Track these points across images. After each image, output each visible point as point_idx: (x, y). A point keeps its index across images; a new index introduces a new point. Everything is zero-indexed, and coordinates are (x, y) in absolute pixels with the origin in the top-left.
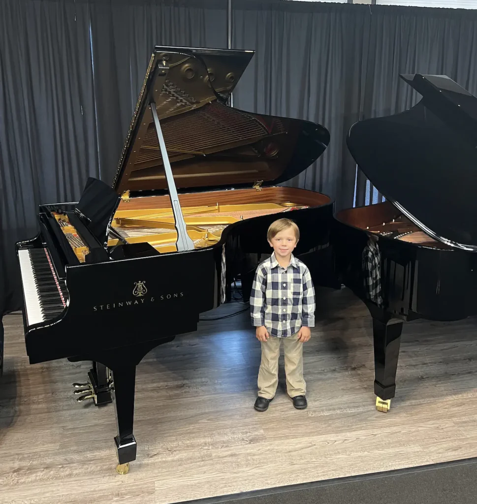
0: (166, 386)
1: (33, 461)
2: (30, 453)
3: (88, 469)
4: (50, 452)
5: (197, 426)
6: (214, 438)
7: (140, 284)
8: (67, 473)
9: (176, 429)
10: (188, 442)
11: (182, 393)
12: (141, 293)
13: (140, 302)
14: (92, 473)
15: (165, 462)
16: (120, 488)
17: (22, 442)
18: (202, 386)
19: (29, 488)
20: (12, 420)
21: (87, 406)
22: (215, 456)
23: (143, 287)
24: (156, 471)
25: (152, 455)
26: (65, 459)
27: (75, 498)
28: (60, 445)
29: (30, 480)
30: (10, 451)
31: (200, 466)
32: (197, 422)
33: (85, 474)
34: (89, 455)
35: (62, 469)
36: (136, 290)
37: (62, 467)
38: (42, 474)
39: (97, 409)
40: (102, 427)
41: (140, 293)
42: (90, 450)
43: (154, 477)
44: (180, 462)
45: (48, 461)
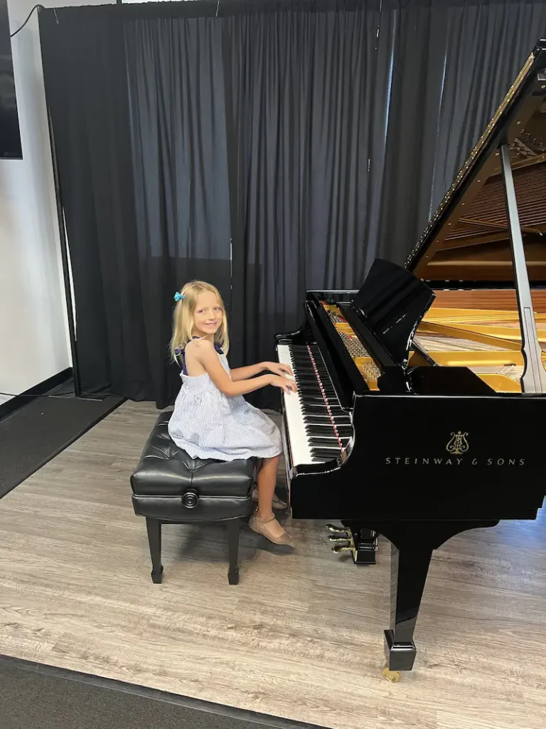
0: (448, 558)
1: (277, 619)
2: (274, 607)
3: (344, 655)
4: (297, 613)
5: (498, 637)
6: (526, 667)
7: (459, 436)
8: (318, 652)
9: (464, 632)
10: (485, 660)
11: (472, 575)
12: (460, 451)
13: (454, 461)
14: (348, 663)
15: (450, 683)
16: (387, 703)
17: (265, 588)
18: (502, 573)
19: (271, 658)
20: (255, 552)
21: (344, 559)
22: (528, 699)
23: (463, 441)
24: (438, 694)
25: (431, 664)
26: (315, 630)
27: (325, 696)
28: (310, 607)
29: (272, 646)
30: (252, 596)
31: (504, 709)
32: (495, 630)
33: (340, 663)
34: (346, 634)
35: (310, 644)
36: (452, 444)
37: (311, 641)
38: (287, 643)
39: (355, 567)
40: (362, 597)
41: (457, 449)
42: (347, 627)
43: (435, 702)
44: (474, 690)
45: (295, 626)
